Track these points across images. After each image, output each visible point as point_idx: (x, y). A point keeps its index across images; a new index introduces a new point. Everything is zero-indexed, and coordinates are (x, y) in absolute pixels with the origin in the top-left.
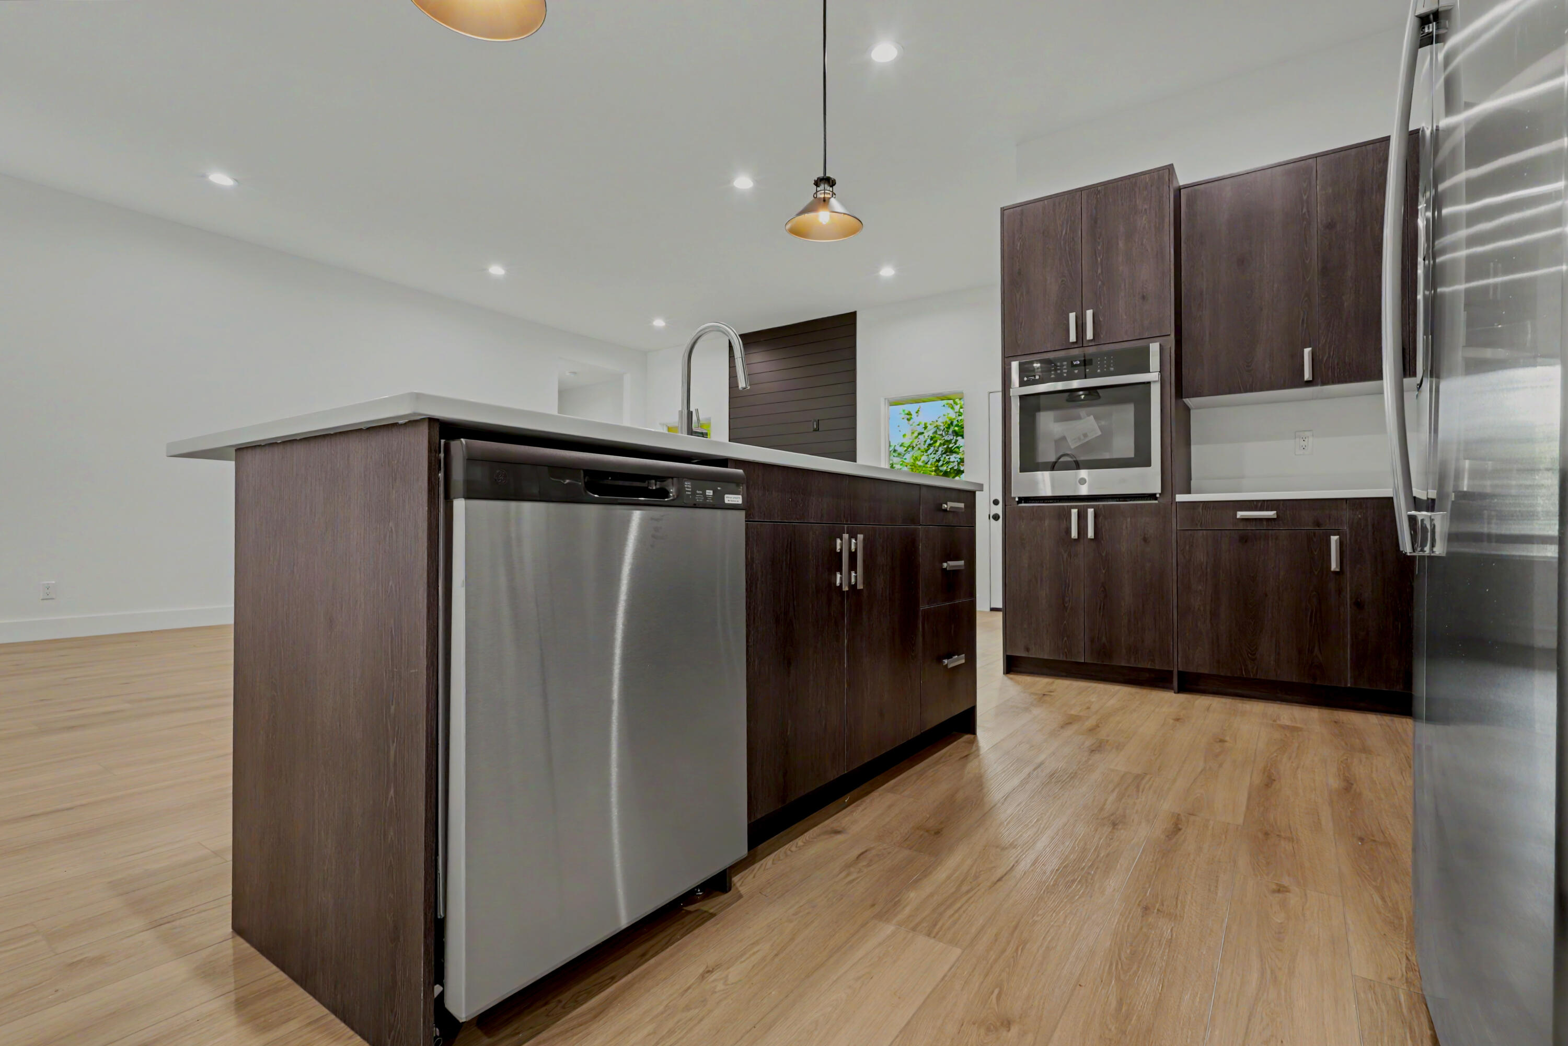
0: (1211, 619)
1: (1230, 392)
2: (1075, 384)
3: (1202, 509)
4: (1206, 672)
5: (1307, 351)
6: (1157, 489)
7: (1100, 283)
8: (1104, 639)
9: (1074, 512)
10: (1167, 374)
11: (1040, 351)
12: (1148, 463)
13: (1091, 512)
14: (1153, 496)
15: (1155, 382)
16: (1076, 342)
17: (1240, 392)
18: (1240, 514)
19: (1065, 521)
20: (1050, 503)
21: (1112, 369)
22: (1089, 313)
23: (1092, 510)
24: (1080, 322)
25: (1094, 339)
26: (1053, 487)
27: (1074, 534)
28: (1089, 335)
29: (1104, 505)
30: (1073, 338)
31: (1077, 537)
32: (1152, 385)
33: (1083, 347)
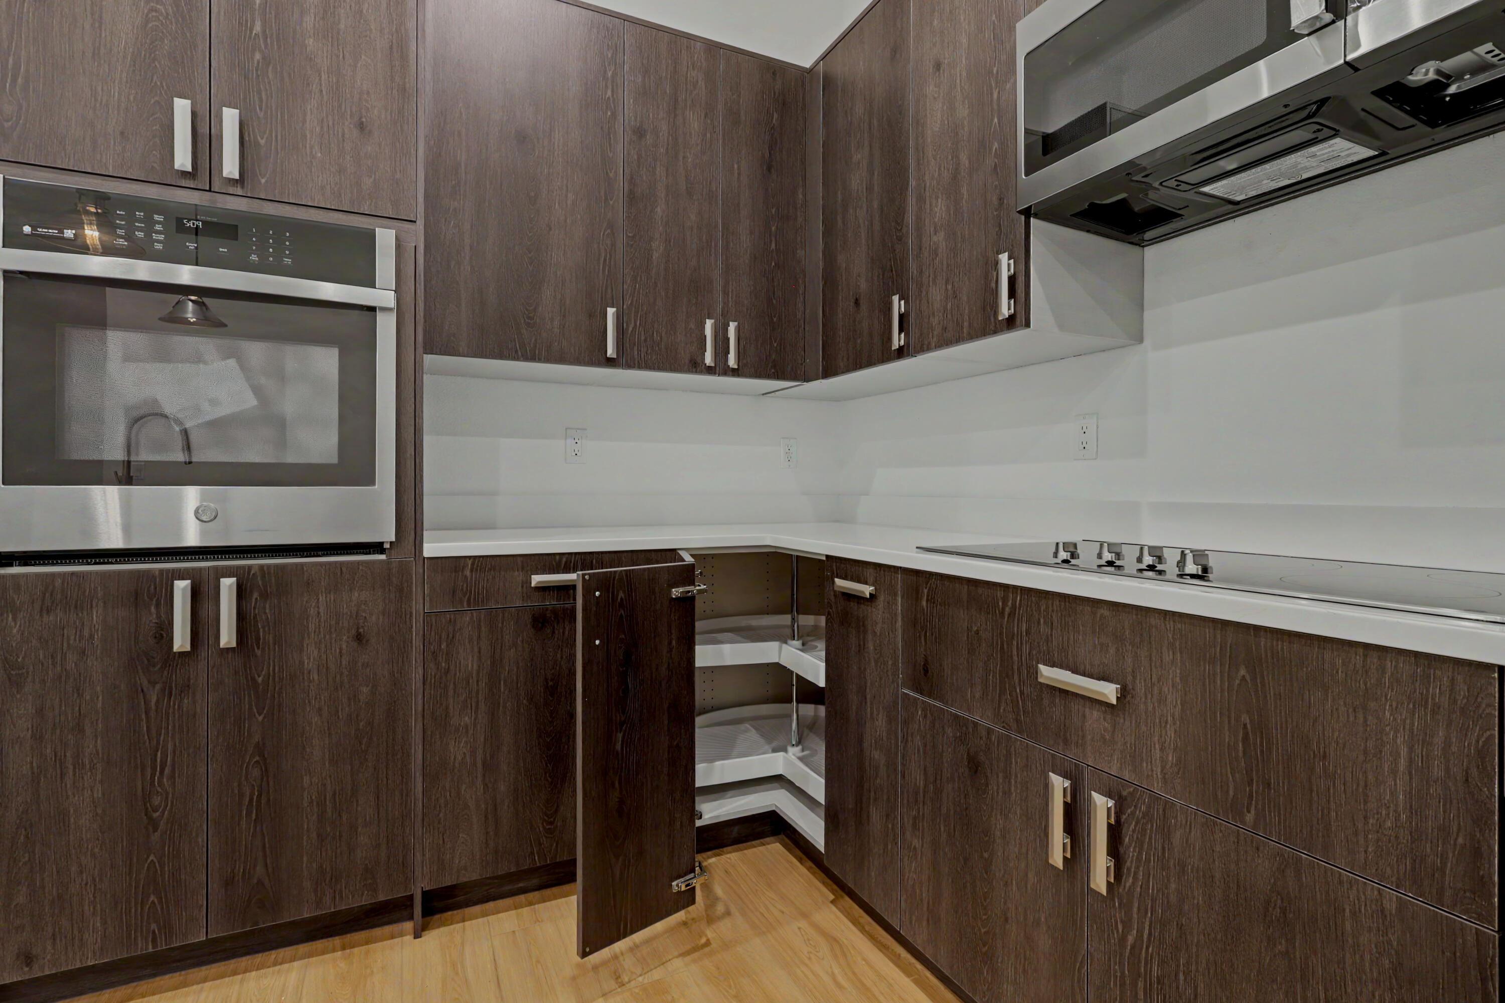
0: (484, 776)
1: (501, 356)
2: (185, 274)
3: (472, 571)
4: (475, 876)
5: (611, 311)
6: (388, 535)
7: (258, 56)
8: (260, 870)
9: (182, 587)
10: (409, 298)
11: (76, 169)
12: (367, 477)
13: (228, 584)
14: (377, 547)
15: (384, 309)
16: (192, 175)
17: (516, 358)
18: (537, 579)
19: (153, 609)
20: (108, 563)
21: (287, 261)
22: (230, 117)
23: (233, 580)
24: (204, 130)
25: (241, 181)
26: (127, 529)
27: (181, 641)
28: (230, 167)
29: (261, 567)
30: (183, 159)
31: (188, 648)
32: (380, 317)
33: (210, 191)
